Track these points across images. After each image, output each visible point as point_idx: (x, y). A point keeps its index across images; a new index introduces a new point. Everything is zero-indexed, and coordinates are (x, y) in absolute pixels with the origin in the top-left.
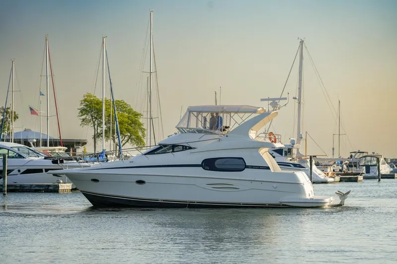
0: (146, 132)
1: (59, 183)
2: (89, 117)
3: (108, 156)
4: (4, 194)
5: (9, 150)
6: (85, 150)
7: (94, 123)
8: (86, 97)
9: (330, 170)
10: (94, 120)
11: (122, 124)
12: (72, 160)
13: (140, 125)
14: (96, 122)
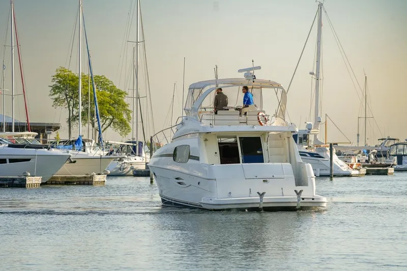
0: (131, 115)
1: (26, 176)
2: (62, 96)
3: (86, 143)
6: (57, 135)
7: (69, 103)
8: (59, 72)
9: (354, 161)
10: (69, 99)
11: (103, 104)
12: (41, 148)
13: (124, 105)
14: (71, 102)
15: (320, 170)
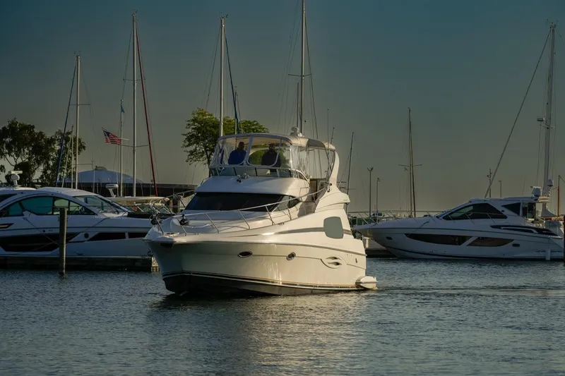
1: (151, 256)
2: (200, 148)
4: (62, 274)
5: (70, 201)
7: (209, 157)
8: (196, 116)
10: (209, 153)
14: (212, 156)
15: (552, 252)
